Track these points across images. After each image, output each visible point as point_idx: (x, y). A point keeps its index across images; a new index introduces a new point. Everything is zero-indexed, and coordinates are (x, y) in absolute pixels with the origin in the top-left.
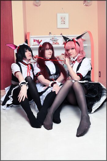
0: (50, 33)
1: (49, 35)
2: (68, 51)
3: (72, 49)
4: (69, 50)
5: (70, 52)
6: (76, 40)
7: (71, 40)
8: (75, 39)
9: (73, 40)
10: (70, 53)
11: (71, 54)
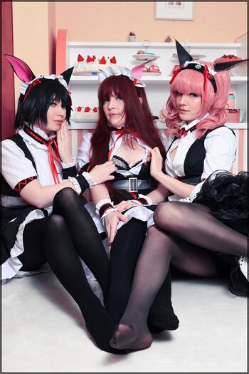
0: (131, 34)
1: (129, 41)
2: (178, 98)
3: (191, 94)
4: (182, 95)
5: (182, 102)
6: (212, 72)
7: (198, 67)
8: (209, 69)
9: (203, 70)
10: (181, 106)
11: (185, 108)
